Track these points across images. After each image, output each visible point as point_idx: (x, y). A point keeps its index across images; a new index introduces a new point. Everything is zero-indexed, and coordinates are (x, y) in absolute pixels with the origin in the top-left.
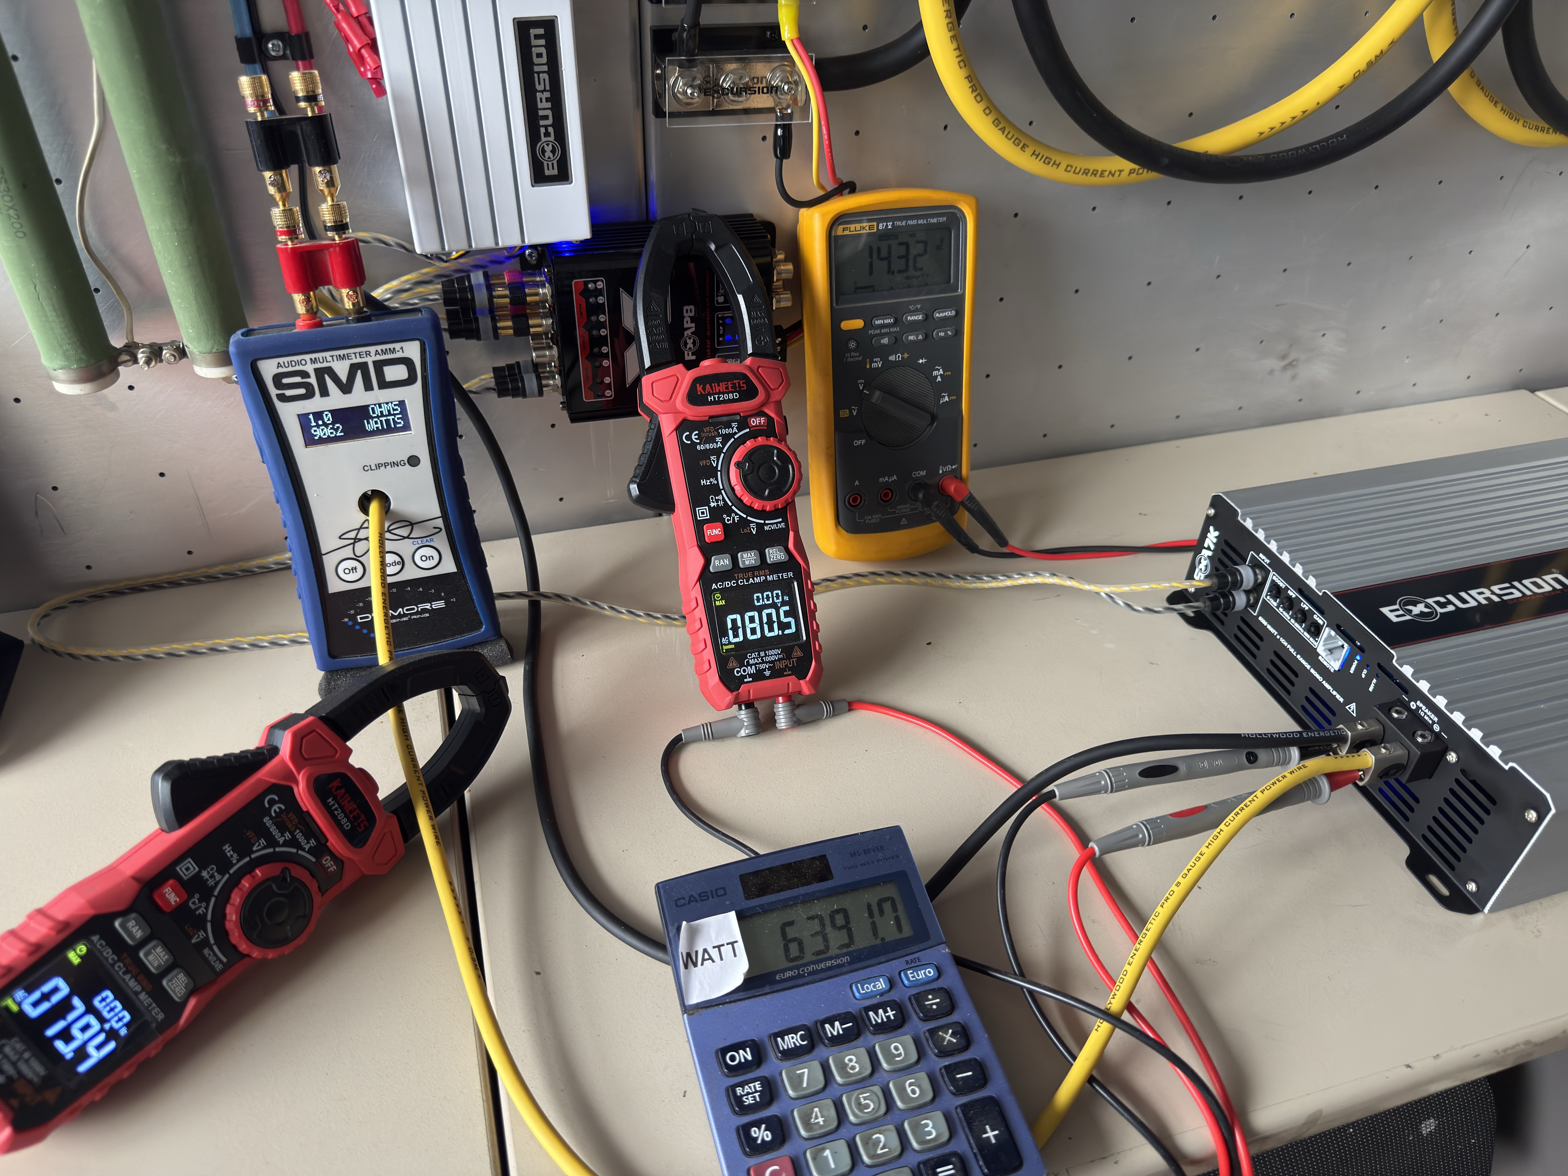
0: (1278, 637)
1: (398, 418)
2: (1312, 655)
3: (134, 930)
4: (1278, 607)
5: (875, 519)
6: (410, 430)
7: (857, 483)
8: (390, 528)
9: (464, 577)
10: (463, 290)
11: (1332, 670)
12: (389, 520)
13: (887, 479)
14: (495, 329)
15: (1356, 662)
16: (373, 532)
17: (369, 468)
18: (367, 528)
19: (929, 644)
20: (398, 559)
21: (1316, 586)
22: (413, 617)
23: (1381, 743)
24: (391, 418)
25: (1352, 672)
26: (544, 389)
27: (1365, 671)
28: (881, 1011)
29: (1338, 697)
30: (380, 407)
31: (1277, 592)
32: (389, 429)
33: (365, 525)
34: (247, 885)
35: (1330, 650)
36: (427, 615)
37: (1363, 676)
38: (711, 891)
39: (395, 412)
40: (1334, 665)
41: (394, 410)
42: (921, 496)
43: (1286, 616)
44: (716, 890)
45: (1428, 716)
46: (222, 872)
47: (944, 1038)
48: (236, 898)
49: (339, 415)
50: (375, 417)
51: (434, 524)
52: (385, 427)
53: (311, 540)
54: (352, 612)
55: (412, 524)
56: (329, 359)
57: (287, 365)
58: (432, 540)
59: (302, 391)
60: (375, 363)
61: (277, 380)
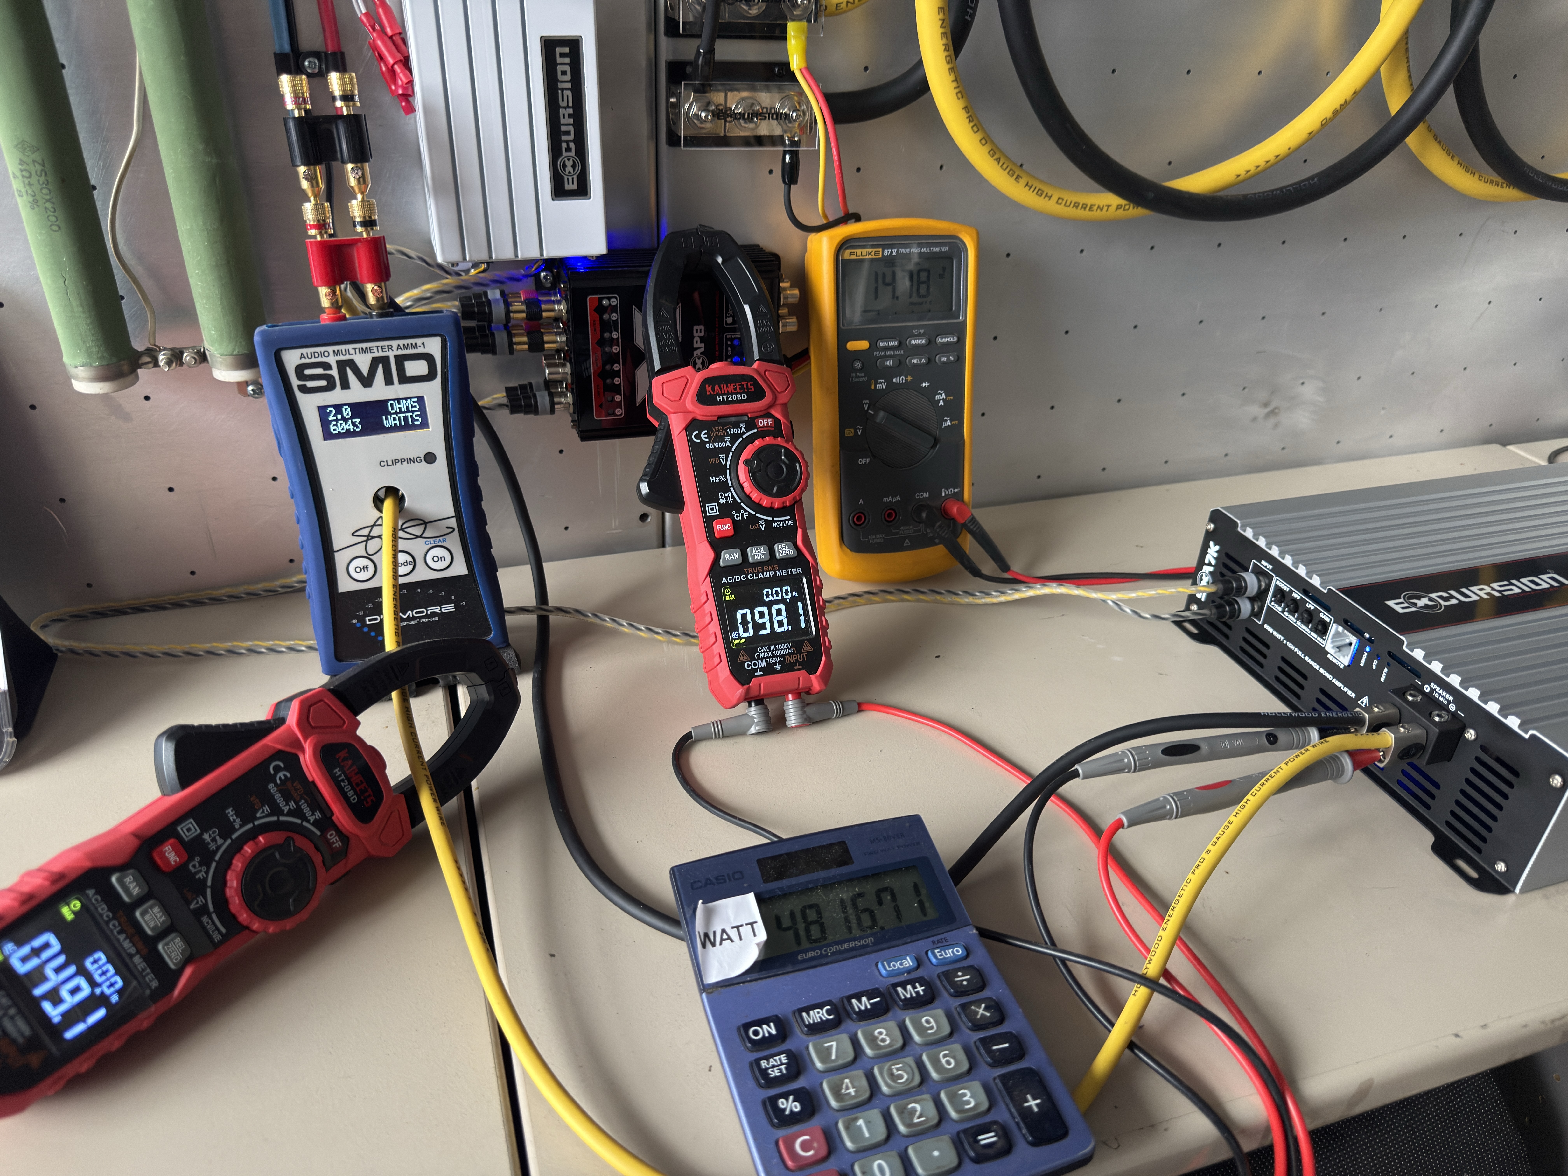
0: (1285, 642)
1: (416, 416)
2: (1320, 654)
3: (132, 886)
4: (1283, 612)
5: (879, 538)
6: (428, 428)
7: (861, 501)
8: (404, 527)
9: (475, 580)
10: (481, 304)
11: (1342, 667)
12: (402, 518)
13: (890, 498)
14: (511, 344)
15: (1366, 654)
16: (386, 530)
17: (385, 463)
18: (381, 525)
19: (938, 657)
20: (410, 559)
21: (1321, 585)
22: (422, 621)
23: (1400, 723)
24: (409, 414)
25: (1362, 665)
26: (556, 406)
27: (1376, 662)
28: (909, 987)
29: (1350, 693)
30: (399, 403)
31: (1281, 595)
32: (406, 426)
33: (379, 522)
34: (249, 851)
35: (1338, 648)
36: (436, 619)
37: (1374, 667)
38: (728, 875)
39: (414, 409)
40: (1343, 660)
41: (413, 407)
42: (924, 515)
43: (1292, 619)
44: (734, 873)
45: (1443, 697)
46: (224, 837)
47: (977, 1013)
48: (238, 864)
50: (393, 414)
51: (447, 522)
52: (403, 424)
53: (324, 538)
54: (361, 613)
55: (425, 523)
56: (352, 352)
57: (310, 356)
58: (445, 540)
59: (324, 383)
60: (397, 357)
61: (300, 371)
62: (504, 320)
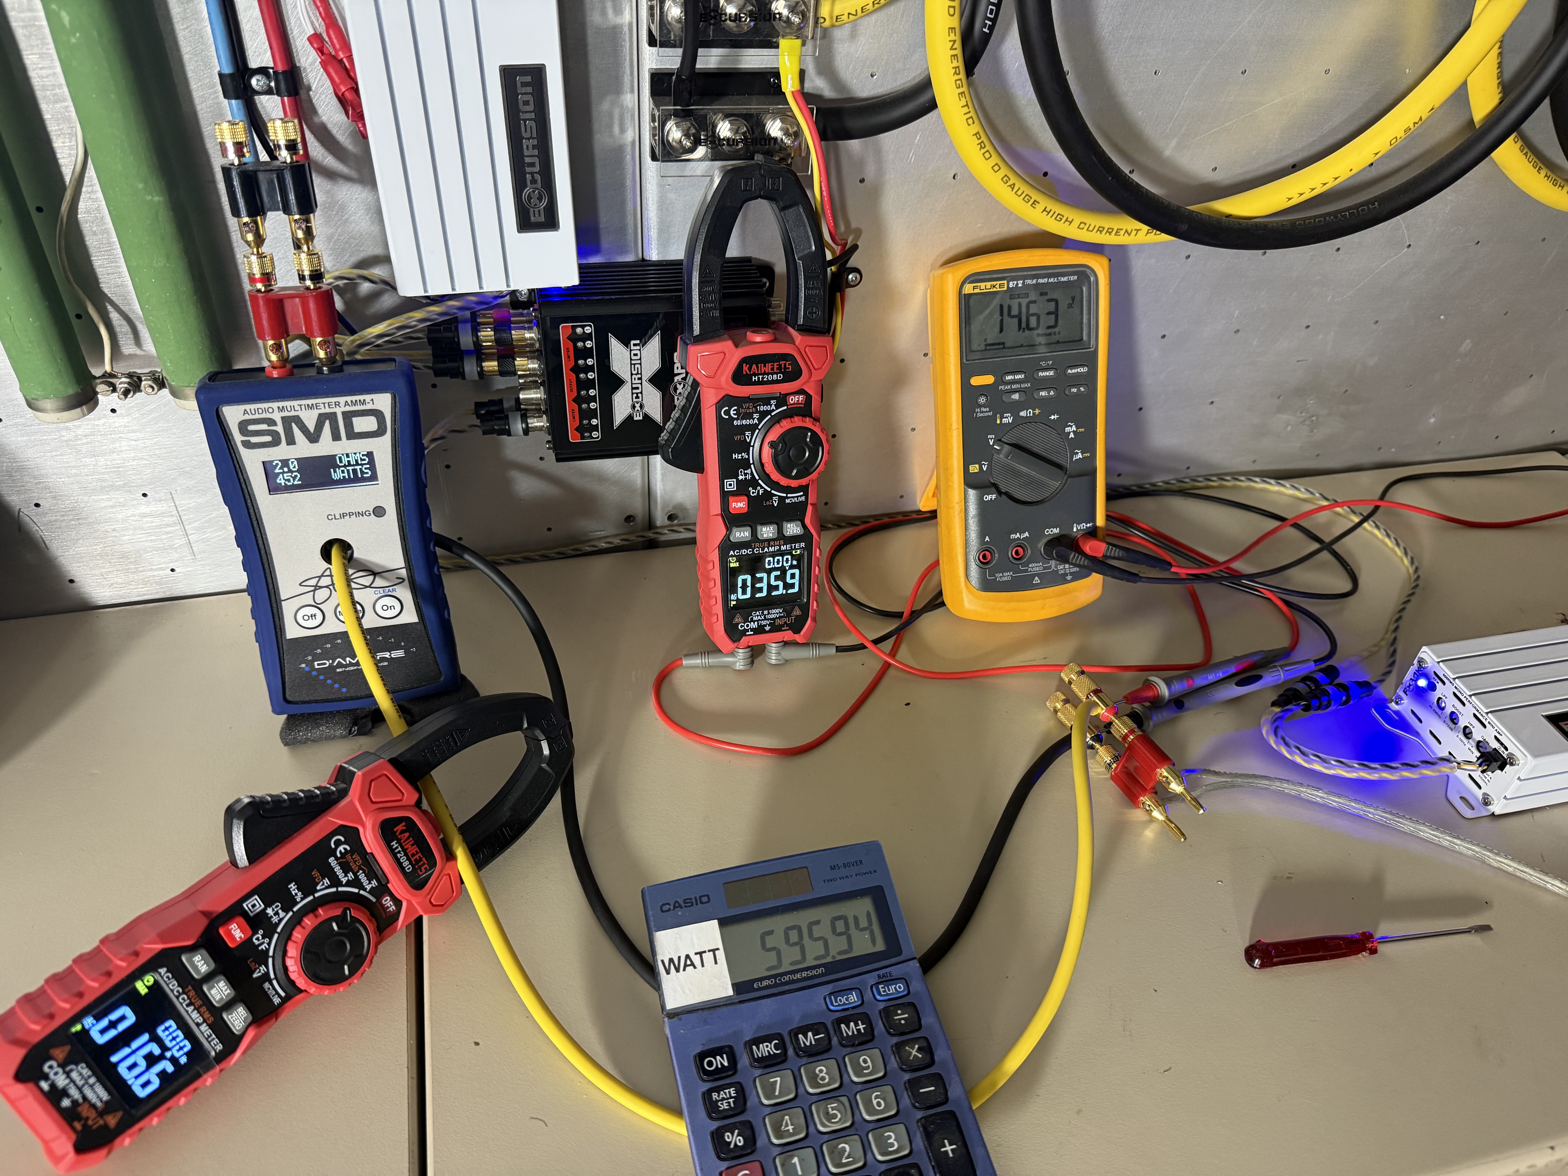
1: (365, 469)
3: (200, 965)
6: (377, 479)
9: (426, 628)
12: (352, 568)
18: (330, 575)
24: (358, 468)
30: (348, 457)
32: (355, 479)
33: (328, 573)
39: (363, 462)
41: (362, 460)
46: (287, 910)
48: (298, 935)
50: (342, 467)
51: (397, 573)
52: (352, 477)
53: (271, 586)
54: (310, 658)
55: (375, 574)
56: (297, 408)
57: (253, 413)
58: (394, 590)
59: (268, 439)
60: (344, 414)
61: (243, 426)
62: (472, 347)
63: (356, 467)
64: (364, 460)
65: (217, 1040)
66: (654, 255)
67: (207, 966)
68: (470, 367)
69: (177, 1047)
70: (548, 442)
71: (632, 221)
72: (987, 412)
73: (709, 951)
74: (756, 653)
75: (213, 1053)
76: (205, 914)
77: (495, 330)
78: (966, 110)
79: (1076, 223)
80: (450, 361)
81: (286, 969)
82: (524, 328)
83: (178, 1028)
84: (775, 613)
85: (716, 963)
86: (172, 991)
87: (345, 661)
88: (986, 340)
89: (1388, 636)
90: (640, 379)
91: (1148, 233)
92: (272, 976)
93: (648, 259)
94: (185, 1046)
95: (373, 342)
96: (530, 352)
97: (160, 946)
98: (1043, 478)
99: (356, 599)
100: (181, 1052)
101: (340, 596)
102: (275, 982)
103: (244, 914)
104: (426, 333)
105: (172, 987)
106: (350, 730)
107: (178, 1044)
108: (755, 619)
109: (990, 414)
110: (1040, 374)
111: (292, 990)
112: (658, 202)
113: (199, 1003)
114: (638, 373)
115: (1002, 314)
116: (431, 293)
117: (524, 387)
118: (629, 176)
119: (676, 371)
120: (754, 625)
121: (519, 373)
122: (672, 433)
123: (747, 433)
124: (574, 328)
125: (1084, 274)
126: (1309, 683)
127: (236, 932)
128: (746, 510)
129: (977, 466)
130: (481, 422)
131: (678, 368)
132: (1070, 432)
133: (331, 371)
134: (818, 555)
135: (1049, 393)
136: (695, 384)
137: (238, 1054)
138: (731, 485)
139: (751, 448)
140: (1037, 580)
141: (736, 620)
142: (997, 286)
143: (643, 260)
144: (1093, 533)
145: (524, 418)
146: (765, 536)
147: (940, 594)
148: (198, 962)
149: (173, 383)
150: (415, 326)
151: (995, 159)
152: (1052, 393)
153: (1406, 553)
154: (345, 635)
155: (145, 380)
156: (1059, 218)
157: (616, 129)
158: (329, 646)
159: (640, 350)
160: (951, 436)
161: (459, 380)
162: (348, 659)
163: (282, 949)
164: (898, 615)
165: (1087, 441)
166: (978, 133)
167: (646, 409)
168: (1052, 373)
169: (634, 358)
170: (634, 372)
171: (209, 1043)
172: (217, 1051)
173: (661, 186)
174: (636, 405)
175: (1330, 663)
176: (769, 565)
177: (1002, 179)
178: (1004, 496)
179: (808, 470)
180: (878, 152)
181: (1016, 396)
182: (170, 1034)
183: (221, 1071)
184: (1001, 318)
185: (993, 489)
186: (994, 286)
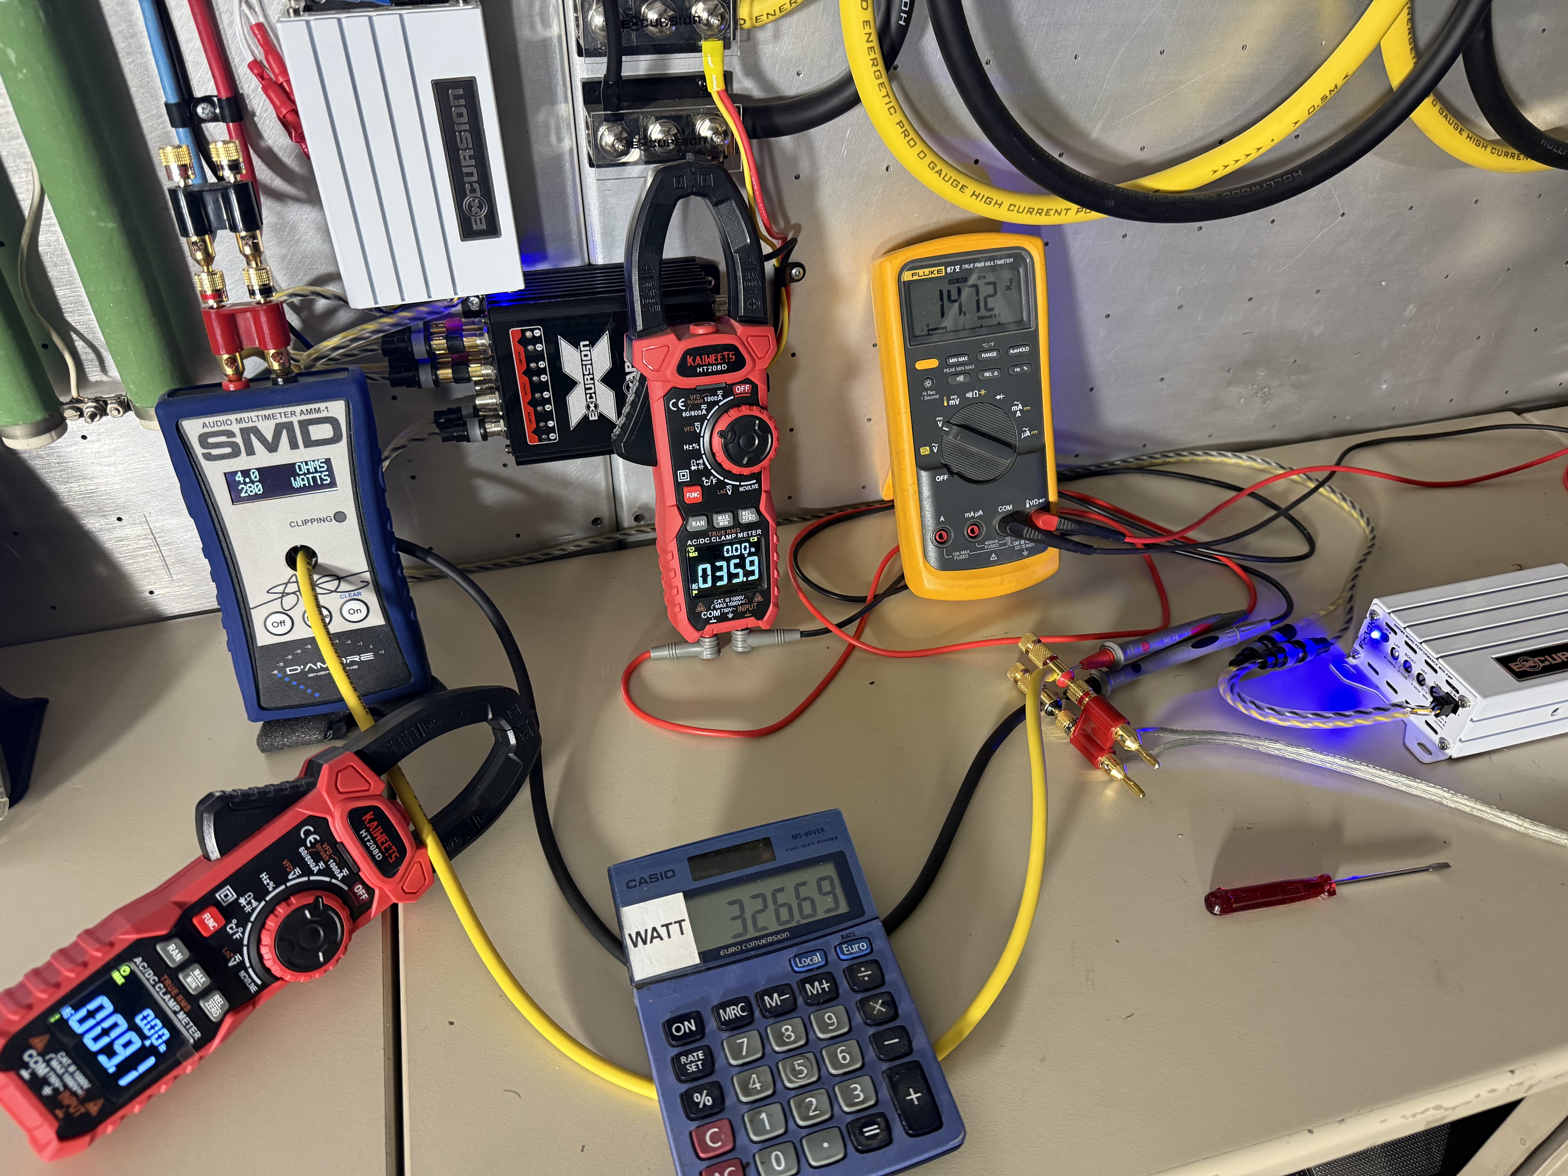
1: (325, 476)
3: (175, 954)
6: (337, 486)
8: (318, 582)
9: (391, 629)
12: (317, 574)
17: (296, 523)
18: (296, 582)
24: (317, 475)
28: (816, 983)
30: (306, 464)
32: (315, 486)
33: (294, 579)
38: (661, 874)
39: (322, 469)
41: (320, 467)
44: (666, 872)
47: (874, 1008)
49: (266, 473)
50: (302, 475)
51: (362, 577)
52: (312, 484)
53: (239, 595)
54: (281, 664)
55: (339, 578)
56: (255, 419)
57: (212, 425)
58: (359, 594)
59: (228, 450)
60: (300, 422)
61: (203, 439)
62: (425, 356)
63: (315, 475)
64: (323, 467)
65: (195, 1027)
66: (600, 259)
67: (182, 954)
68: (425, 376)
69: (156, 1036)
70: (507, 446)
71: (576, 227)
72: (933, 395)
73: (675, 922)
74: (722, 641)
75: (192, 1041)
76: (179, 904)
77: (446, 338)
78: (887, 100)
79: (1005, 206)
80: (405, 371)
81: (261, 957)
82: (475, 335)
83: (156, 1017)
84: (737, 600)
85: (682, 933)
86: (148, 980)
87: (316, 666)
88: (928, 325)
89: (1344, 595)
90: (592, 379)
91: (1077, 212)
92: (248, 964)
93: (594, 263)
94: (163, 1034)
95: (329, 355)
96: (484, 359)
97: (135, 937)
98: (993, 457)
99: (322, 603)
100: (160, 1041)
101: (306, 602)
102: (250, 970)
103: (217, 904)
104: (380, 345)
105: (148, 977)
106: (326, 735)
107: (156, 1032)
108: (717, 607)
109: (937, 397)
110: (983, 355)
111: (269, 978)
112: (600, 207)
113: (176, 991)
114: (590, 374)
115: (942, 299)
116: (381, 304)
117: (479, 394)
118: (569, 183)
119: (627, 370)
120: (717, 613)
121: (474, 379)
122: (624, 427)
123: (696, 424)
124: (523, 332)
125: (1019, 257)
126: (1266, 642)
127: (210, 922)
128: (701, 500)
129: (928, 448)
130: (440, 430)
131: (628, 367)
132: (1016, 411)
133: (285, 381)
134: (775, 541)
135: (993, 374)
136: (643, 379)
137: (217, 1041)
138: (684, 476)
139: (702, 439)
140: (994, 557)
141: (699, 609)
142: (936, 272)
143: (590, 264)
144: (1046, 508)
145: (482, 423)
146: (721, 524)
147: (902, 577)
148: (173, 950)
149: (137, 405)
150: (369, 337)
151: (920, 147)
152: (996, 373)
153: (1362, 515)
154: (312, 640)
155: (111, 403)
156: (988, 201)
157: (553, 139)
158: (299, 651)
159: (590, 351)
160: (901, 420)
161: (416, 389)
162: (319, 664)
163: (256, 937)
164: (861, 600)
165: (1034, 419)
166: (901, 121)
167: (601, 409)
168: (995, 354)
169: (584, 358)
170: (586, 373)
171: (188, 1030)
172: (196, 1038)
173: (600, 191)
174: (590, 405)
175: (1287, 622)
176: (728, 552)
177: (929, 166)
178: (955, 476)
179: (758, 458)
180: (810, 148)
181: (961, 378)
182: (149, 1023)
183: (201, 1058)
184: (941, 303)
185: (945, 470)
186: (932, 273)
